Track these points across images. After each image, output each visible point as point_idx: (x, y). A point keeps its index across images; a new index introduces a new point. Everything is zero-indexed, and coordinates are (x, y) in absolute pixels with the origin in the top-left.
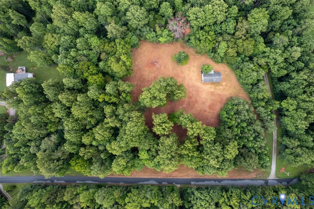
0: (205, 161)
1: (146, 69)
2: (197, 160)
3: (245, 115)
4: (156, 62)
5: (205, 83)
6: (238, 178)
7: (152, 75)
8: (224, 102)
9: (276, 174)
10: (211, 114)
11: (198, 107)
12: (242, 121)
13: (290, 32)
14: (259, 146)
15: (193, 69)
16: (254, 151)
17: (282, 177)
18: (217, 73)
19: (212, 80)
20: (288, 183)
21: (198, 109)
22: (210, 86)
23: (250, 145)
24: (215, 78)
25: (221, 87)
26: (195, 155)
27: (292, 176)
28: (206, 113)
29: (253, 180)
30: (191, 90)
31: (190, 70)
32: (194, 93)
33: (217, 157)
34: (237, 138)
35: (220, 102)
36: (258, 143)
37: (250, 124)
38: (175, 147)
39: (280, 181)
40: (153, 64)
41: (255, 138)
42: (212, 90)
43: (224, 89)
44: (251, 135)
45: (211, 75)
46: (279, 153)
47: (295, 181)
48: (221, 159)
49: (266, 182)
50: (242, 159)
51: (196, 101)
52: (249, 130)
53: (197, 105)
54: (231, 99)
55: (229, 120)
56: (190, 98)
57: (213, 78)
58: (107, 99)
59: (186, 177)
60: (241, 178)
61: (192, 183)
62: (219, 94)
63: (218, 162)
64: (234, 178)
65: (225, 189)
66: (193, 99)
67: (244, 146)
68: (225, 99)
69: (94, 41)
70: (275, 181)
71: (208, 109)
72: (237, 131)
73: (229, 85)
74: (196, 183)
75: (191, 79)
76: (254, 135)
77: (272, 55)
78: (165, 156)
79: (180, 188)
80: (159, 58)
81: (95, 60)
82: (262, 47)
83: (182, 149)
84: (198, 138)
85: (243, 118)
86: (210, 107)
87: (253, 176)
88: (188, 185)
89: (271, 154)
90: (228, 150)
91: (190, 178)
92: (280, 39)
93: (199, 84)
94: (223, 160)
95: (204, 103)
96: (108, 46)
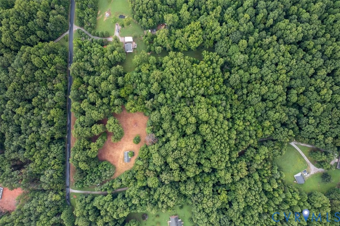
0: (78, 152)
1: (133, 120)
2: (78, 148)
3: (104, 174)
4: (137, 125)
5: (124, 153)
6: (71, 171)
7: (129, 123)
8: (114, 164)
9: (72, 193)
10: (107, 156)
11: (111, 149)
12: (101, 173)
13: (147, 200)
14: (87, 182)
15: (132, 146)
16: (84, 179)
17: (71, 196)
18: (129, 160)
19: (125, 157)
20: (68, 199)
21: (110, 149)
22: (123, 156)
23: (87, 177)
24: (126, 159)
25: (122, 162)
26: (81, 147)
27: (72, 202)
28: (107, 153)
29: (69, 180)
30: (121, 145)
31: (132, 144)
32: (119, 146)
33: (79, 158)
34: (92, 170)
35: (113, 162)
36: (88, 181)
37: (100, 177)
38: (84, 136)
39: (69, 195)
40: (136, 123)
41: (91, 180)
42: (120, 157)
43: (121, 164)
44: (93, 178)
45: (128, 156)
46: (84, 194)
47: (69, 203)
48: (78, 160)
49: (68, 187)
50: (79, 172)
51: (114, 148)
52: (96, 176)
53: (112, 148)
54: (115, 168)
55: (101, 166)
56: (116, 144)
57: (126, 157)
58: (112, 100)
59: (71, 141)
60: (71, 173)
61: (68, 145)
62: (118, 161)
63: (77, 158)
64: (71, 169)
65: (64, 163)
66: (115, 146)
67: (87, 174)
68: (115, 164)
69: (144, 93)
70: (68, 192)
71: (110, 154)
72: (95, 170)
73: (123, 167)
74: (68, 147)
75: (126, 145)
76: (93, 179)
77: (134, 189)
78: (80, 131)
79: (65, 138)
80: (139, 127)
81: (135, 92)
82: (139, 184)
83: (84, 140)
84: (90, 149)
85: (102, 173)
86: (111, 156)
87: (72, 180)
88: (67, 142)
89: (84, 190)
90: (83, 163)
91: (71, 143)
92: (143, 194)
93: (124, 149)
94: (78, 161)
95: (113, 152)
96: (140, 101)
